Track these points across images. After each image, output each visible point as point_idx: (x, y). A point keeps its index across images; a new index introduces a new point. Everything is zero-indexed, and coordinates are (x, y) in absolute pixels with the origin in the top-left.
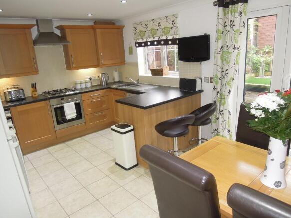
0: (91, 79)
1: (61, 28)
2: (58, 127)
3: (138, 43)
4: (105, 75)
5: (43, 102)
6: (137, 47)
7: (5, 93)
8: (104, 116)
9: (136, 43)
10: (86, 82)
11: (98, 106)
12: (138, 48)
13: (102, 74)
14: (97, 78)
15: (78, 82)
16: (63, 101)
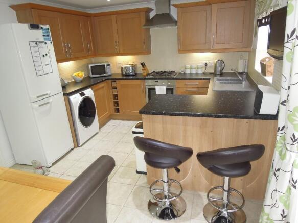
0: (206, 65)
3: (260, 20)
6: (258, 26)
7: (122, 68)
9: (258, 21)
10: (197, 68)
14: (213, 65)
16: (156, 83)
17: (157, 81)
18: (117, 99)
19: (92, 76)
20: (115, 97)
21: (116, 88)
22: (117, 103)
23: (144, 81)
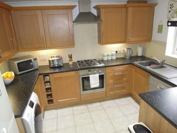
0: (117, 52)
1: (97, 8)
2: (83, 93)
3: (171, 22)
4: (130, 50)
5: (74, 72)
6: (168, 26)
7: (49, 61)
8: (123, 88)
9: (168, 22)
10: (112, 55)
11: (119, 79)
12: (170, 27)
13: (128, 49)
14: (122, 51)
15: (106, 54)
16: (90, 73)
17: (90, 71)
18: (51, 91)
19: (19, 73)
20: (48, 89)
21: (49, 82)
22: (50, 95)
23: (78, 72)
